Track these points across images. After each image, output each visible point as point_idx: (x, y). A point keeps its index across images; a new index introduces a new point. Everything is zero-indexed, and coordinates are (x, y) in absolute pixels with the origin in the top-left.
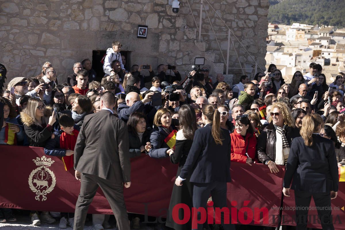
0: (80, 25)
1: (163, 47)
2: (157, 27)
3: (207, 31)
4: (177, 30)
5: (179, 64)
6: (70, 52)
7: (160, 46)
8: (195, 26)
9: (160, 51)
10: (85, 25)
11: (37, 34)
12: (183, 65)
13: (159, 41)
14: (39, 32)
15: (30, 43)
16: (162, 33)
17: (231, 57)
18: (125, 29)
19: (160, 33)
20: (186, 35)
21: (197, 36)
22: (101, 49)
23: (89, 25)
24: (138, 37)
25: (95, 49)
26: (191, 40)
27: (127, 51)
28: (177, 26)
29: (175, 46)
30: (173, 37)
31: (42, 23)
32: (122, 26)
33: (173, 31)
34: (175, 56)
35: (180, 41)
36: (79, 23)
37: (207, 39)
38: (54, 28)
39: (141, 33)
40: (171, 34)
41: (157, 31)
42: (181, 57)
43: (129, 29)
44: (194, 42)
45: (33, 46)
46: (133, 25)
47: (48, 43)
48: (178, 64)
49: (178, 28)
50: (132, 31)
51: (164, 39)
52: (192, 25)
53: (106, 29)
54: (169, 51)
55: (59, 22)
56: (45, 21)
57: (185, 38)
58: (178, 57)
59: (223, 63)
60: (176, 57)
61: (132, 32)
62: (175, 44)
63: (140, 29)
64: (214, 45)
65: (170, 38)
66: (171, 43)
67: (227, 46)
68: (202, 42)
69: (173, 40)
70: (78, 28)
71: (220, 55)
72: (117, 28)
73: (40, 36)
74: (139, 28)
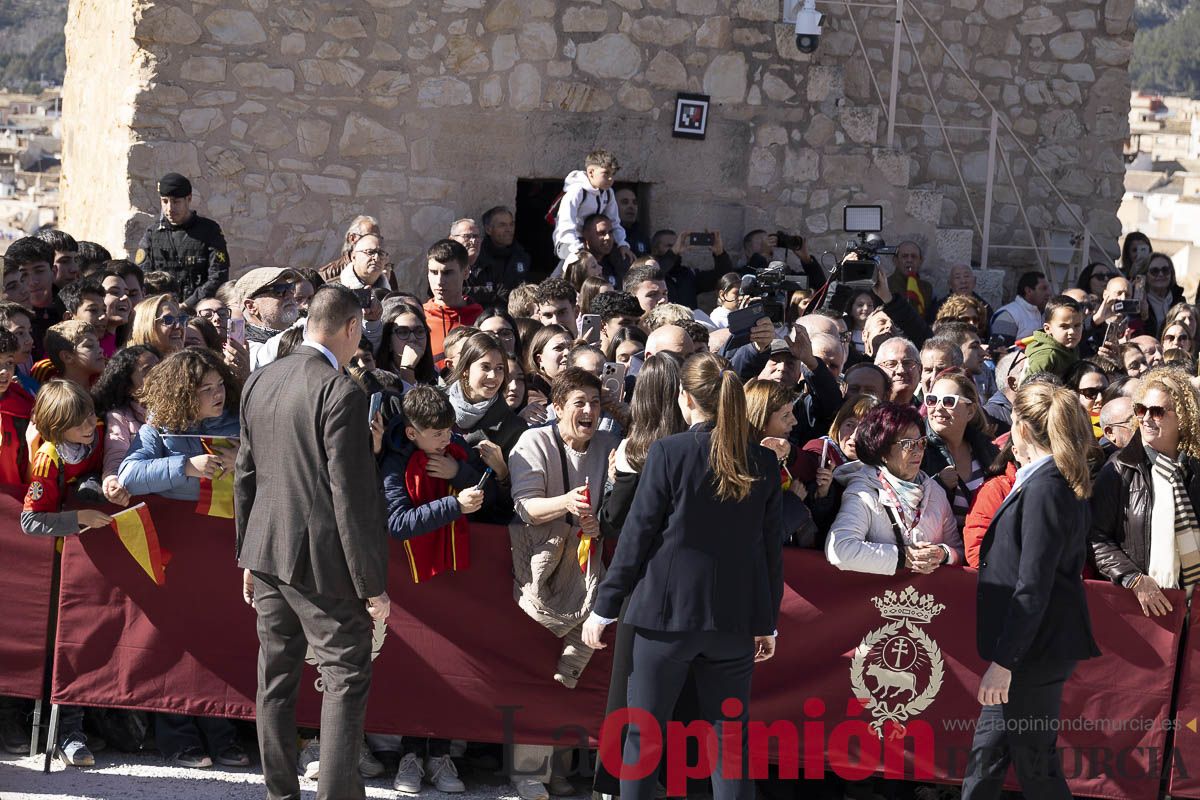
0: (476, 89)
1: (761, 170)
2: (741, 100)
3: (916, 115)
4: (812, 111)
5: (817, 231)
6: (438, 181)
7: (751, 168)
8: (874, 100)
9: (751, 182)
10: (492, 91)
11: (326, 118)
12: (829, 232)
13: (747, 148)
14: (332, 112)
15: (301, 148)
16: (759, 120)
17: (997, 207)
18: (634, 105)
19: (753, 119)
20: (843, 131)
21: (882, 133)
22: (546, 173)
23: (505, 91)
24: (677, 135)
25: (526, 173)
26: (858, 145)
27: (636, 181)
28: (812, 96)
29: (802, 167)
30: (796, 135)
31: (345, 83)
32: (622, 95)
33: (797, 114)
34: (803, 200)
35: (821, 151)
36: (470, 83)
37: (915, 144)
38: (386, 100)
39: (687, 121)
40: (789, 126)
41: (742, 115)
42: (824, 207)
43: (647, 106)
44: (869, 155)
45: (314, 160)
46: (657, 91)
47: (364, 150)
48: (812, 229)
49: (816, 105)
50: (656, 113)
51: (764, 143)
52: (865, 93)
53: (563, 104)
54: (783, 185)
55: (401, 80)
56: (354, 75)
57: (840, 139)
58: (813, 206)
59: (972, 228)
60: (805, 207)
61: (656, 117)
62: (803, 160)
63: (683, 105)
64: (938, 165)
65: (787, 140)
66: (790, 156)
67: (986, 168)
68: (896, 153)
69: (799, 146)
70: (469, 100)
71: (960, 200)
72: (602, 102)
73: (336, 126)
74: (681, 101)
